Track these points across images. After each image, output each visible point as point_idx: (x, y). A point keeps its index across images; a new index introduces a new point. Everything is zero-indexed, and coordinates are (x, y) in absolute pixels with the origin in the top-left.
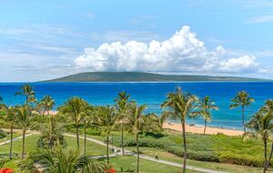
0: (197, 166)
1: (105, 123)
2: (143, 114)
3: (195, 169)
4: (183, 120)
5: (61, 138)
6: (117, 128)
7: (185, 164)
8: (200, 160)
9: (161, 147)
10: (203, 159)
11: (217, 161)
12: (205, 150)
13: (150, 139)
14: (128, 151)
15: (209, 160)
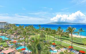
0: (77, 45)
1: (54, 33)
2: (62, 32)
3: (77, 46)
4: (72, 34)
5: (45, 36)
6: (56, 35)
7: (72, 44)
8: (78, 44)
9: (68, 40)
10: (79, 44)
11: (83, 45)
12: (80, 42)
13: (66, 38)
14: (60, 40)
15: (81, 44)
